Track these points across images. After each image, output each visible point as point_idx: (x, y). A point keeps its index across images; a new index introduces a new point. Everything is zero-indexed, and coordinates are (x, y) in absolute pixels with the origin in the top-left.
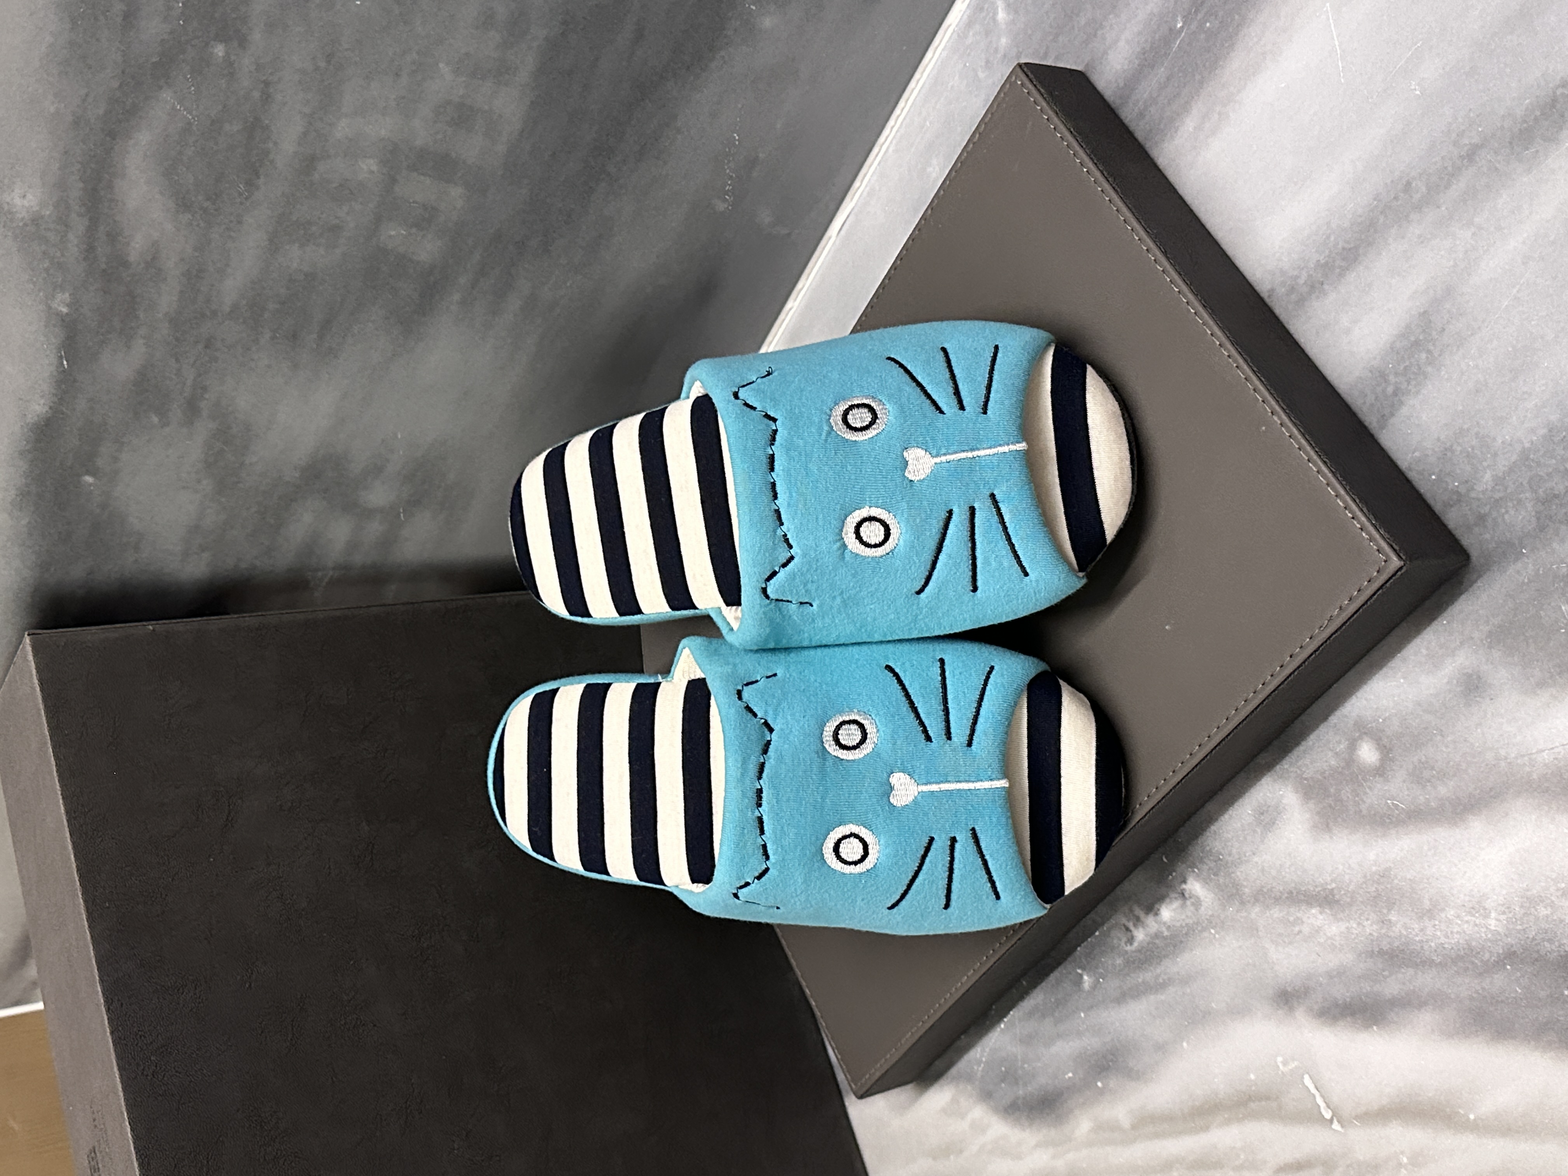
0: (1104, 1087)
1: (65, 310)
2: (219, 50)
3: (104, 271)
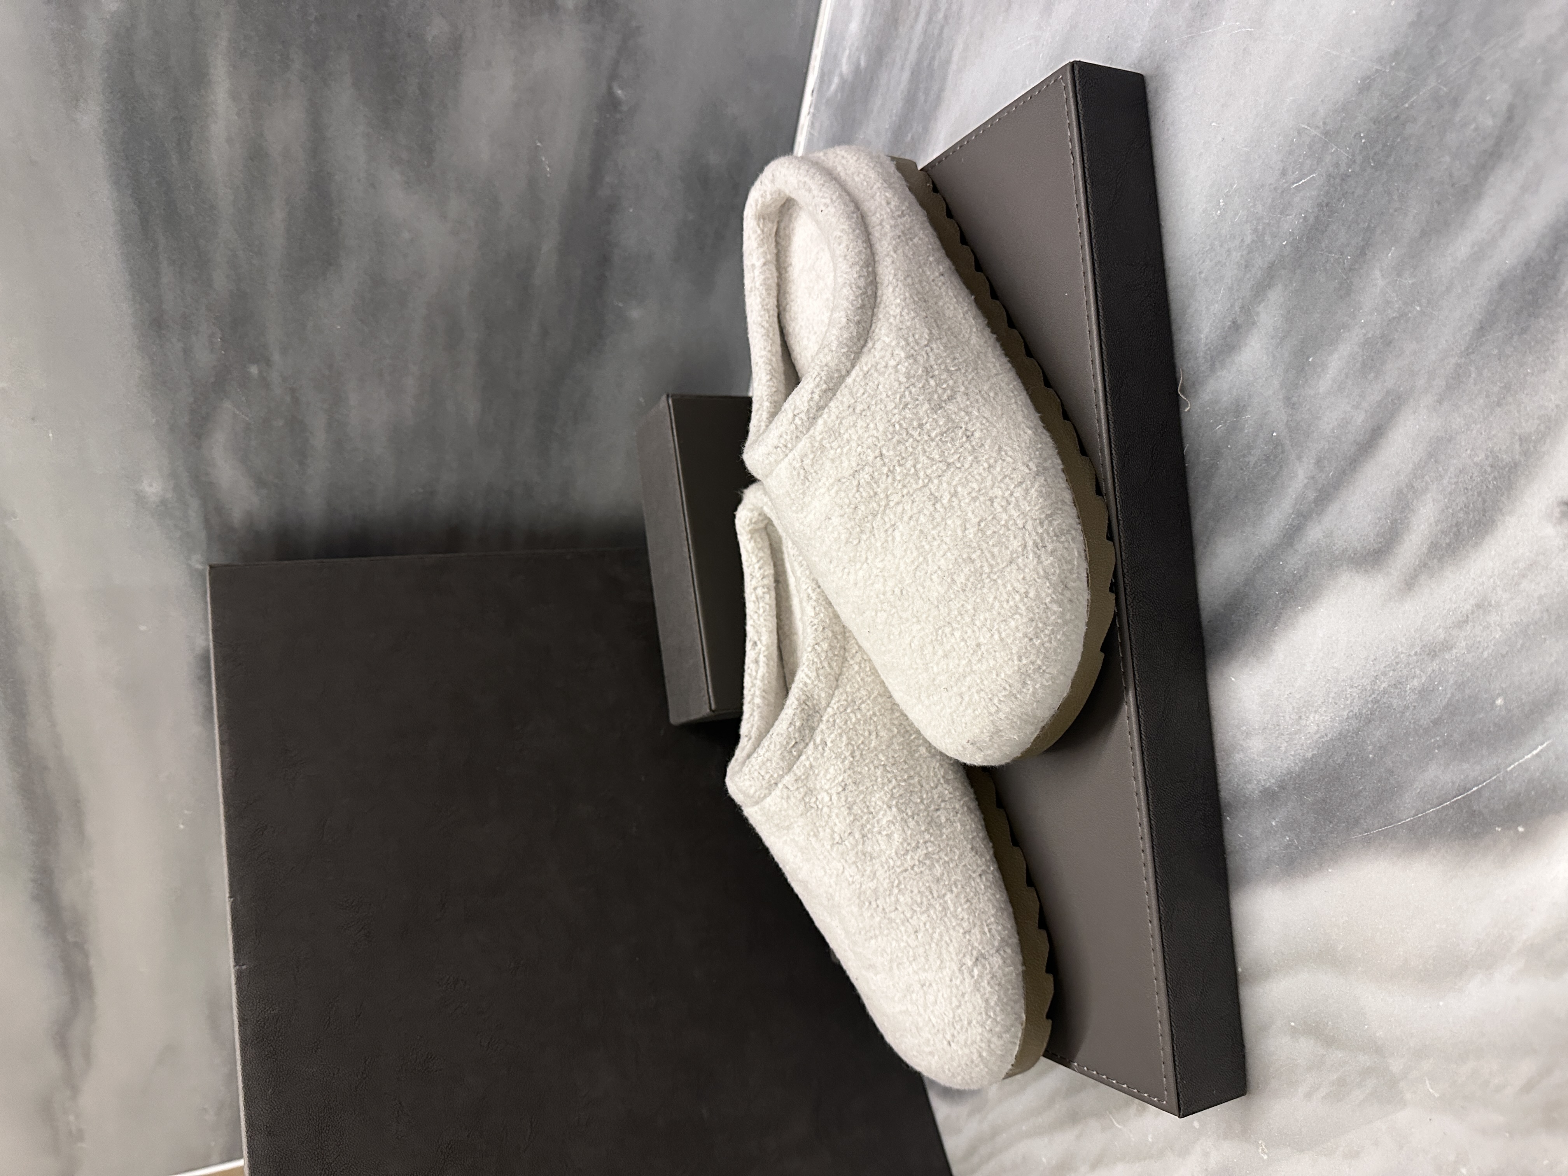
2: (254, 370)
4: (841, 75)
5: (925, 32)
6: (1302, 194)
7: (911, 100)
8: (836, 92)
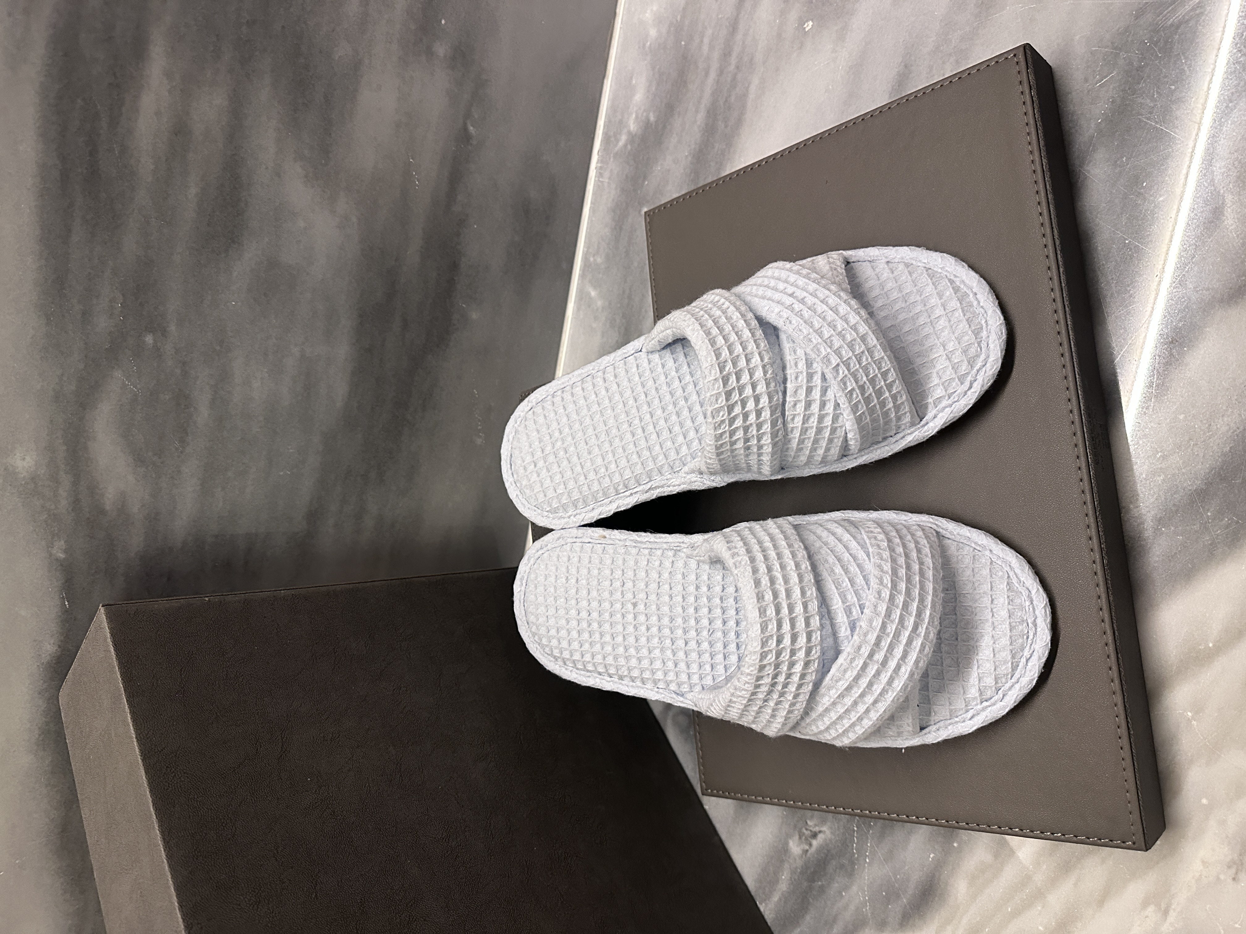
0: (959, 844)
1: (62, 556)
2: (149, 339)
3: (88, 518)
4: (629, 133)
5: (718, 82)
6: (1105, 89)
7: (710, 130)
8: (625, 146)
